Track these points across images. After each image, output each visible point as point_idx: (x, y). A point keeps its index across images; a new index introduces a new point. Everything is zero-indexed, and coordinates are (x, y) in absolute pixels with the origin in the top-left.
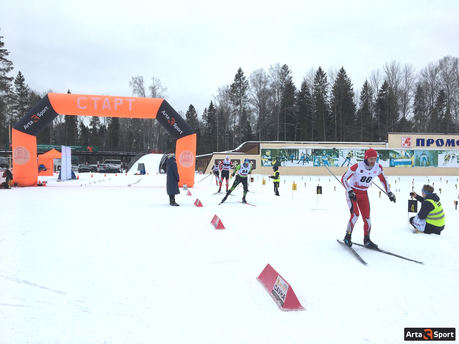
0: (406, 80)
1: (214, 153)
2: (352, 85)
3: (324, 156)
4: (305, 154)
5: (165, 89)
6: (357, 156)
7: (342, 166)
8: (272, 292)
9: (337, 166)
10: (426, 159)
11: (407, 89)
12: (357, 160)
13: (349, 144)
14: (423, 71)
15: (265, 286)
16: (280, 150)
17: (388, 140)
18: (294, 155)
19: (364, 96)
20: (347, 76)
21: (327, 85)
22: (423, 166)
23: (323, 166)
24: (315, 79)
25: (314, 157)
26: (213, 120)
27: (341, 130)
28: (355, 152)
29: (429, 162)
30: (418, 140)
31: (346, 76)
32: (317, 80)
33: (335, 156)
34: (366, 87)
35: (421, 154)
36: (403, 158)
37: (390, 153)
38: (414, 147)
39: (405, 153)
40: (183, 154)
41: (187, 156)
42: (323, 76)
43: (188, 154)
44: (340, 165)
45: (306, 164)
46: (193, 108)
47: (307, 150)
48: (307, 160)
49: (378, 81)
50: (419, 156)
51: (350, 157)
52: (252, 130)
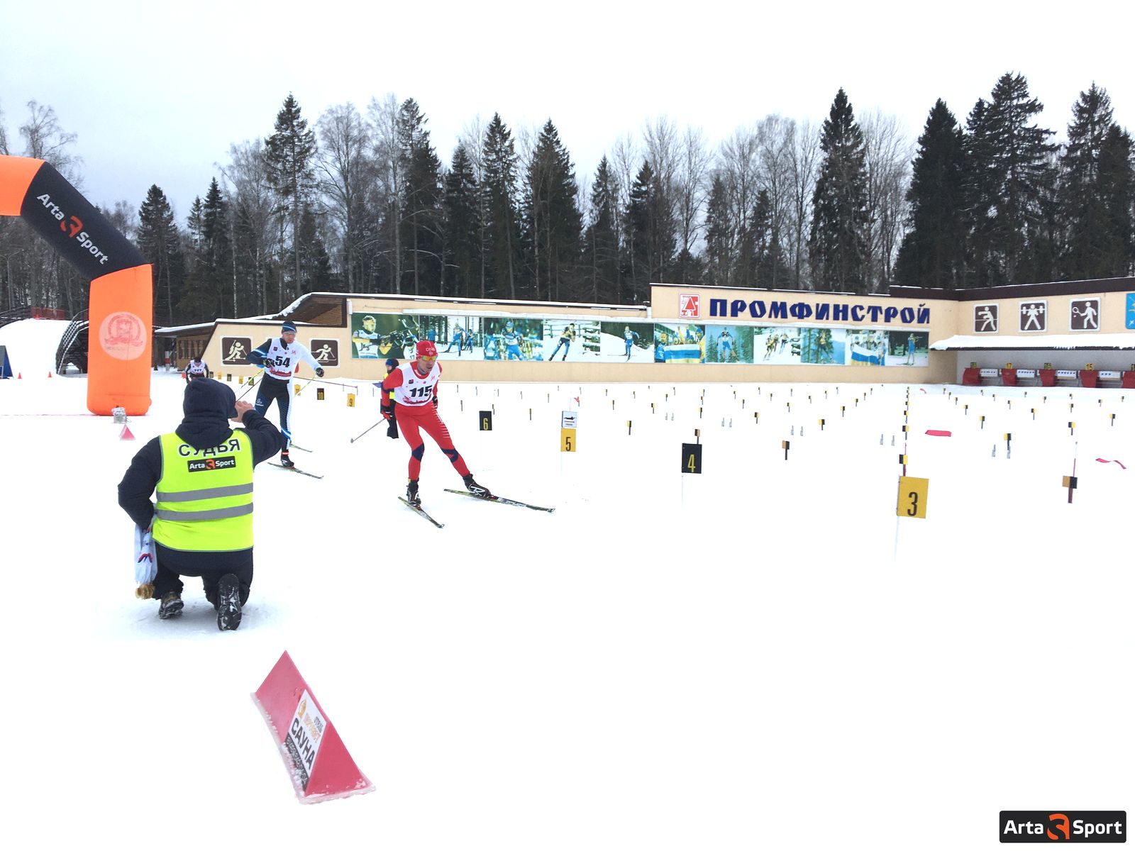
0: (690, 164)
1: (218, 320)
2: (572, 165)
3: (506, 333)
4: (462, 329)
5: (72, 138)
6: (584, 337)
7: (551, 359)
8: (286, 741)
9: (539, 359)
10: (730, 344)
11: (691, 184)
12: (584, 346)
13: (565, 306)
14: (725, 145)
15: (271, 720)
16: (402, 317)
17: (650, 300)
18: (437, 331)
19: (599, 194)
20: (561, 143)
21: (515, 160)
22: (723, 360)
23: (507, 359)
24: (486, 144)
25: (485, 337)
26: (220, 230)
27: (549, 274)
28: (579, 326)
29: (736, 352)
30: (713, 302)
31: (558, 142)
32: (492, 147)
33: (535, 336)
34: (604, 173)
35: (720, 334)
36: (682, 343)
37: (655, 332)
38: (705, 318)
39: (688, 332)
40: (113, 320)
41: (123, 326)
42: (505, 137)
43: (127, 322)
44: (546, 357)
45: (466, 354)
46: (162, 196)
47: (467, 318)
48: (469, 345)
49: (630, 161)
50: (715, 339)
51: (568, 338)
52: (331, 262)
